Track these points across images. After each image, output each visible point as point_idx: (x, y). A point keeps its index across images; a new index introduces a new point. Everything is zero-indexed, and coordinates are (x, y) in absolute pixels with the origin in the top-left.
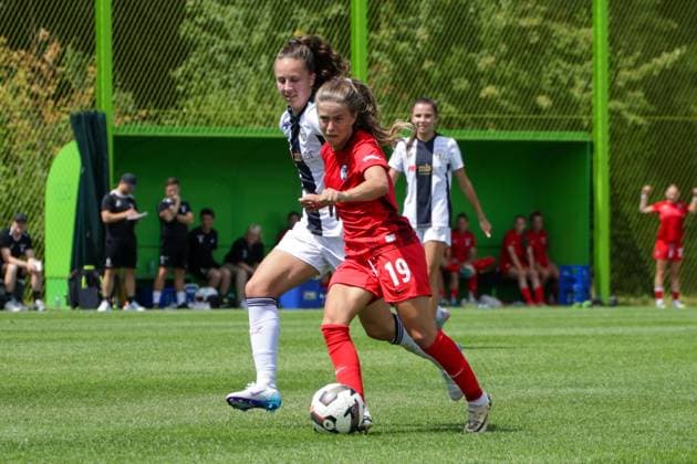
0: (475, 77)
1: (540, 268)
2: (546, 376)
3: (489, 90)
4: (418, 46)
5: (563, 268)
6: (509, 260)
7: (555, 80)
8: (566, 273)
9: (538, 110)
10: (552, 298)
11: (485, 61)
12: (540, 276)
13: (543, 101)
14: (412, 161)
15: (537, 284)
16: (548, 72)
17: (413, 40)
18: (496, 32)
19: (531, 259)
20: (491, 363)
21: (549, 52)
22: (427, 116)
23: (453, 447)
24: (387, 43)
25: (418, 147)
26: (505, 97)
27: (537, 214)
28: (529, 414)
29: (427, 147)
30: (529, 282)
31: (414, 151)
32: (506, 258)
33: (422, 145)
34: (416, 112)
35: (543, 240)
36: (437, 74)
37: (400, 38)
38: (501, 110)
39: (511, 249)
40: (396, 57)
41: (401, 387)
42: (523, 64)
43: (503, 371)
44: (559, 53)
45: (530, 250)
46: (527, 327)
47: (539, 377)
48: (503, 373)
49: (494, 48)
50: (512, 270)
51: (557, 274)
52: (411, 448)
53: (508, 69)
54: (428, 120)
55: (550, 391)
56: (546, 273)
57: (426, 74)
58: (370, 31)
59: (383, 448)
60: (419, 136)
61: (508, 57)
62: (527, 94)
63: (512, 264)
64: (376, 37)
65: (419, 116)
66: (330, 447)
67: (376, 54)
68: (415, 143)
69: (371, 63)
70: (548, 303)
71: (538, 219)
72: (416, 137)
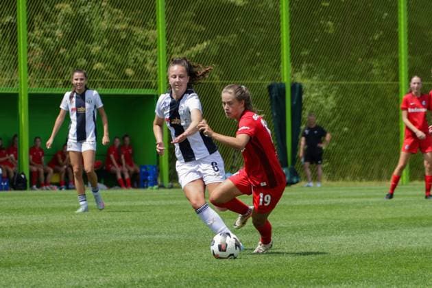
0: (90, 58)
2: (132, 228)
3: (98, 66)
4: (57, 40)
5: (141, 167)
6: (111, 163)
7: (136, 60)
8: (144, 170)
9: (126, 77)
10: (135, 185)
11: (95, 49)
12: (129, 172)
13: (129, 72)
14: (74, 106)
15: (127, 176)
16: (132, 55)
17: (53, 37)
18: (101, 32)
19: (124, 162)
20: (100, 221)
21: (132, 43)
22: (81, 79)
23: (78, 270)
24: (39, 38)
25: (76, 97)
26: (107, 69)
27: (126, 136)
28: (123, 251)
30: (123, 175)
31: (74, 99)
32: (109, 161)
33: (78, 96)
35: (130, 151)
36: (68, 56)
37: (46, 35)
38: (105, 77)
39: (112, 156)
40: (43, 46)
41: (48, 235)
42: (117, 50)
43: (108, 226)
44: (139, 45)
45: (123, 157)
46: (121, 201)
47: (128, 229)
48: (107, 227)
49: (101, 41)
50: (113, 168)
51: (139, 170)
52: (54, 270)
53: (109, 53)
54: (82, 82)
55: (135, 237)
56: (132, 170)
57: (62, 56)
58: (29, 31)
59: (38, 271)
60: (77, 91)
61: (108, 47)
62: (120, 68)
63: (113, 165)
64: (32, 35)
65: (77, 80)
66: (7, 270)
67: (32, 45)
68: (75, 95)
69: (29, 50)
70: (133, 187)
71: (127, 139)
72: (75, 91)
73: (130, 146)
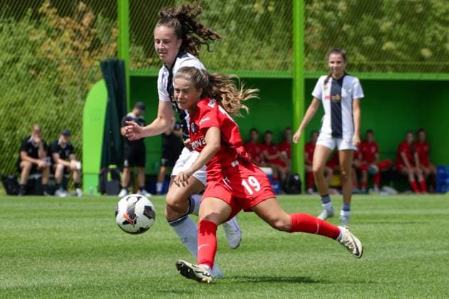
0: (378, 36)
1: (424, 167)
2: (428, 242)
3: (388, 45)
4: (340, 14)
5: (439, 168)
6: (402, 162)
7: (434, 38)
8: (441, 171)
9: (422, 58)
11: (385, 25)
12: (424, 173)
13: (426, 53)
14: (327, 93)
15: (421, 179)
16: (429, 32)
17: (335, 10)
18: (393, 5)
19: (417, 161)
20: (390, 233)
21: (430, 18)
22: (338, 62)
23: (363, 291)
24: (318, 13)
25: (333, 83)
26: (399, 49)
27: (421, 130)
28: (417, 269)
29: (339, 82)
30: (416, 177)
31: (329, 85)
32: (400, 161)
33: (335, 82)
34: (331, 60)
35: (426, 148)
36: (352, 34)
37: (327, 9)
38: (397, 58)
39: (403, 155)
40: (324, 22)
41: (328, 249)
42: (412, 26)
43: (398, 238)
44: (438, 20)
45: (416, 156)
46: (415, 208)
47: (423, 243)
48: (398, 240)
49: (392, 15)
50: (404, 169)
51: (435, 171)
52: (335, 291)
53: (402, 30)
54: (340, 65)
55: (431, 252)
56: (428, 171)
57: (345, 34)
58: (306, 4)
59: (316, 292)
60: (333, 75)
61: (401, 22)
62: (415, 48)
63: (404, 165)
64: (310, 8)
65: (333, 62)
66: (279, 291)
67: (310, 20)
68: (331, 80)
69: (307, 26)
70: (428, 191)
71: (422, 134)
72: (331, 76)
73: (426, 143)
